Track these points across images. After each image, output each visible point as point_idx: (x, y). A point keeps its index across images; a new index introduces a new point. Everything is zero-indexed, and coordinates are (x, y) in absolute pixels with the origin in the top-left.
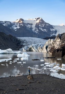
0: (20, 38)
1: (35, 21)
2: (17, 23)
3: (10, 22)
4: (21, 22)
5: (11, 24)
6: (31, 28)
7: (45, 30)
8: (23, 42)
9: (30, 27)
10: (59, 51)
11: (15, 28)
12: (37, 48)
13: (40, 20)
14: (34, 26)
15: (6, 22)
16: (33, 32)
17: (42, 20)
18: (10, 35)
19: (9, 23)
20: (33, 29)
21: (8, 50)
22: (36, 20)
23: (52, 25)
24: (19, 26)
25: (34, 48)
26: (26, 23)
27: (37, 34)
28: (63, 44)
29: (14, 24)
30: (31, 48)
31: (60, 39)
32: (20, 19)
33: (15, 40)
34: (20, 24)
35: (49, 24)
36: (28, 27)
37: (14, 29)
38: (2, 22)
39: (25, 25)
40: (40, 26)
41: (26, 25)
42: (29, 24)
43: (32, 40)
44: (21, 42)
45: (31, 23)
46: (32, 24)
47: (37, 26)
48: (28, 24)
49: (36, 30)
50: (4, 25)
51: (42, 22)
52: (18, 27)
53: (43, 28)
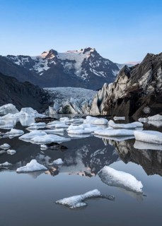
0: (49, 89)
1: (82, 54)
2: (44, 59)
3: (30, 58)
4: (51, 58)
5: (32, 62)
6: (73, 70)
7: (101, 73)
8: (55, 98)
9: (70, 68)
10: (123, 102)
11: (40, 70)
12: (80, 107)
13: (91, 53)
14: (78, 65)
15: (20, 57)
16: (76, 77)
17: (95, 52)
18: (26, 82)
19: (27, 59)
20: (78, 71)
21: (6, 106)
22: (84, 53)
23: (115, 64)
24: (49, 65)
25: (74, 106)
26: (63, 58)
27: (85, 81)
28: (135, 85)
29: (38, 62)
30: (68, 106)
31: (129, 78)
32: (50, 52)
33: (37, 93)
34: (49, 61)
35: (110, 62)
36: (67, 68)
37: (37, 71)
38: (14, 57)
39: (60, 63)
40: (90, 64)
41: (62, 63)
42: (69, 61)
43: (73, 92)
44: (49, 96)
45: (72, 59)
46: (74, 62)
47: (85, 65)
48: (67, 60)
49: (82, 73)
50: (18, 63)
51: (96, 56)
52: (47, 68)
53: (97, 69)
